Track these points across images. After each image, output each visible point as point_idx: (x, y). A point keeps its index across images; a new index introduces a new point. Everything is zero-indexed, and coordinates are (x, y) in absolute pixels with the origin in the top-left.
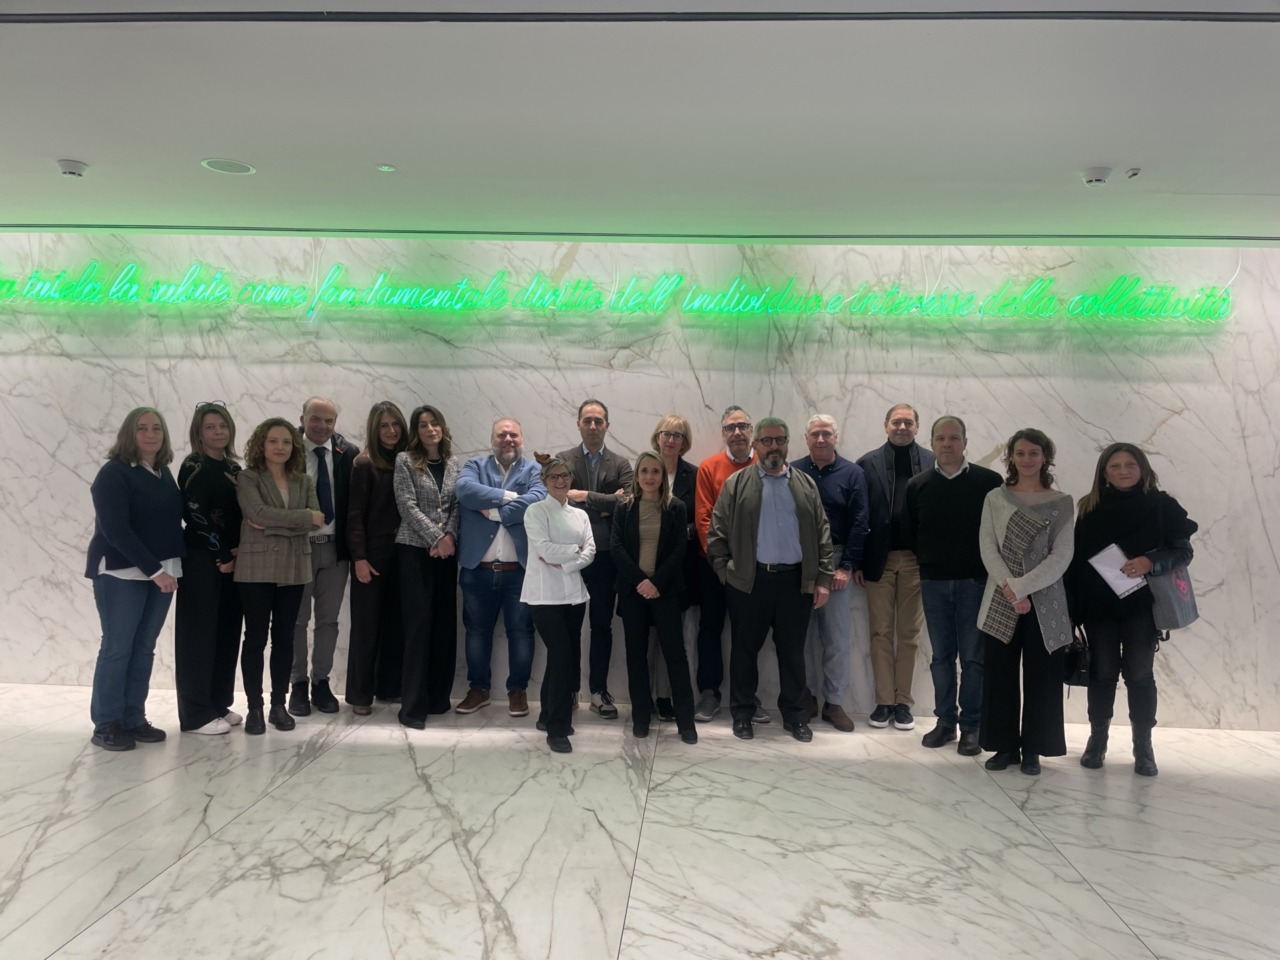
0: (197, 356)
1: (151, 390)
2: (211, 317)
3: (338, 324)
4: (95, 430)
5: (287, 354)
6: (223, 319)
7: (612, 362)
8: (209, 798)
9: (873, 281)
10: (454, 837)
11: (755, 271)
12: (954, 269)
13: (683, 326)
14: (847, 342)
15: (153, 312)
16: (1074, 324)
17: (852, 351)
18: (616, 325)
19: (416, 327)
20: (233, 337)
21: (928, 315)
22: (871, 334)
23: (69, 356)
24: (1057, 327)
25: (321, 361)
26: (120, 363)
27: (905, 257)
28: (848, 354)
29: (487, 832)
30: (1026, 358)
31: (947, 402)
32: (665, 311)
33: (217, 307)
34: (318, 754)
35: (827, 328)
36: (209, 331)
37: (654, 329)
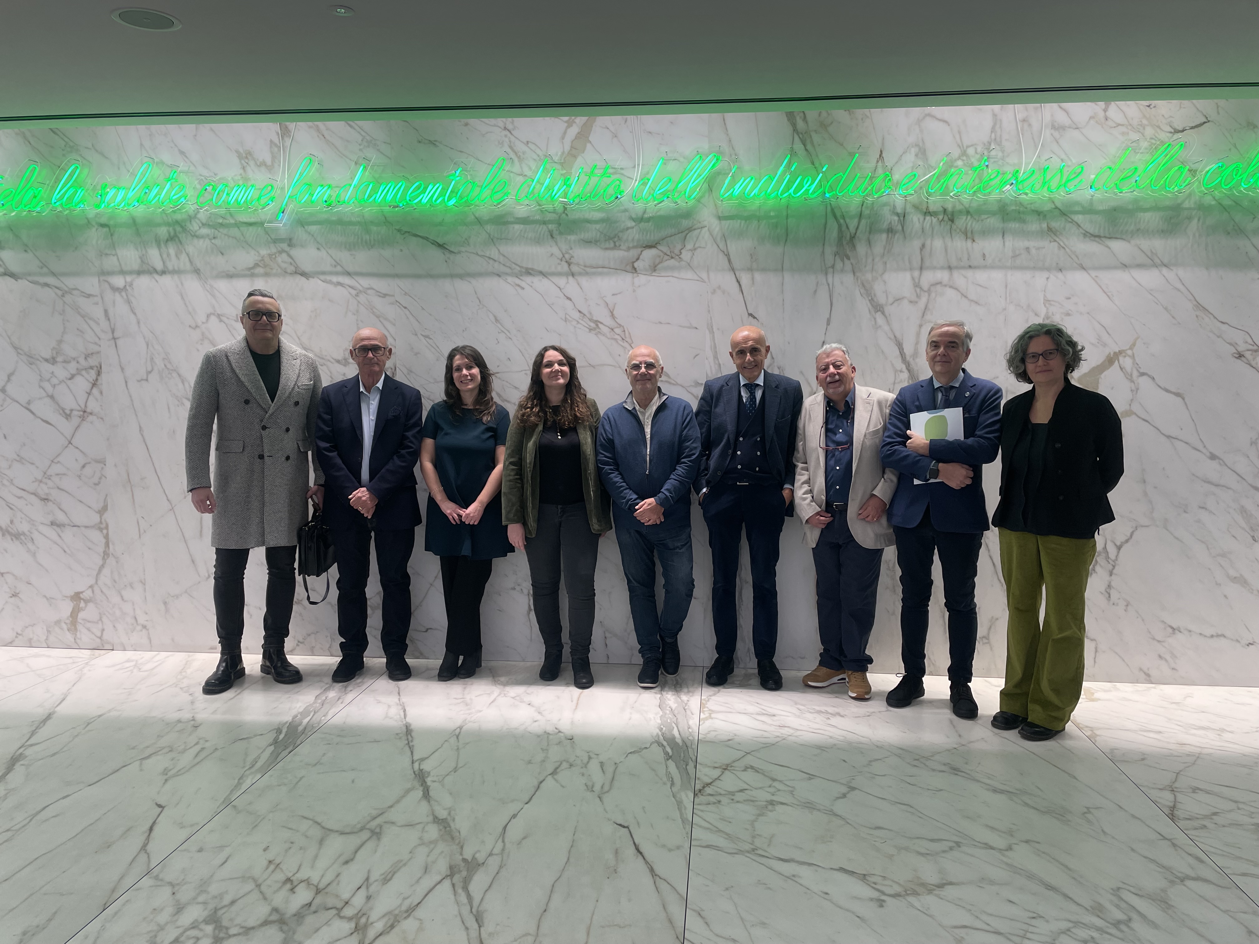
0: (156, 271)
1: (106, 311)
2: (168, 224)
3: (313, 228)
4: (46, 360)
5: (256, 265)
6: (182, 227)
7: (636, 265)
8: (160, 809)
9: (956, 153)
10: (452, 871)
11: (809, 147)
12: (1056, 134)
13: (720, 218)
14: (923, 230)
15: (103, 220)
16: (1208, 200)
17: (928, 243)
18: (640, 220)
19: (405, 229)
20: (194, 247)
21: (1026, 194)
22: (952, 221)
23: (13, 275)
24: (1186, 205)
25: (296, 273)
26: (70, 282)
27: (996, 120)
28: (923, 246)
29: (493, 863)
30: (1146, 244)
31: (1047, 302)
32: (699, 201)
33: (174, 212)
34: (299, 742)
35: (898, 215)
36: (167, 240)
37: (685, 223)
